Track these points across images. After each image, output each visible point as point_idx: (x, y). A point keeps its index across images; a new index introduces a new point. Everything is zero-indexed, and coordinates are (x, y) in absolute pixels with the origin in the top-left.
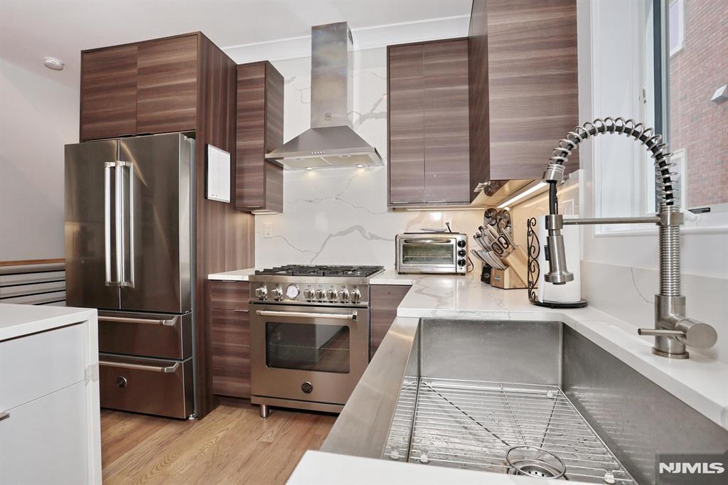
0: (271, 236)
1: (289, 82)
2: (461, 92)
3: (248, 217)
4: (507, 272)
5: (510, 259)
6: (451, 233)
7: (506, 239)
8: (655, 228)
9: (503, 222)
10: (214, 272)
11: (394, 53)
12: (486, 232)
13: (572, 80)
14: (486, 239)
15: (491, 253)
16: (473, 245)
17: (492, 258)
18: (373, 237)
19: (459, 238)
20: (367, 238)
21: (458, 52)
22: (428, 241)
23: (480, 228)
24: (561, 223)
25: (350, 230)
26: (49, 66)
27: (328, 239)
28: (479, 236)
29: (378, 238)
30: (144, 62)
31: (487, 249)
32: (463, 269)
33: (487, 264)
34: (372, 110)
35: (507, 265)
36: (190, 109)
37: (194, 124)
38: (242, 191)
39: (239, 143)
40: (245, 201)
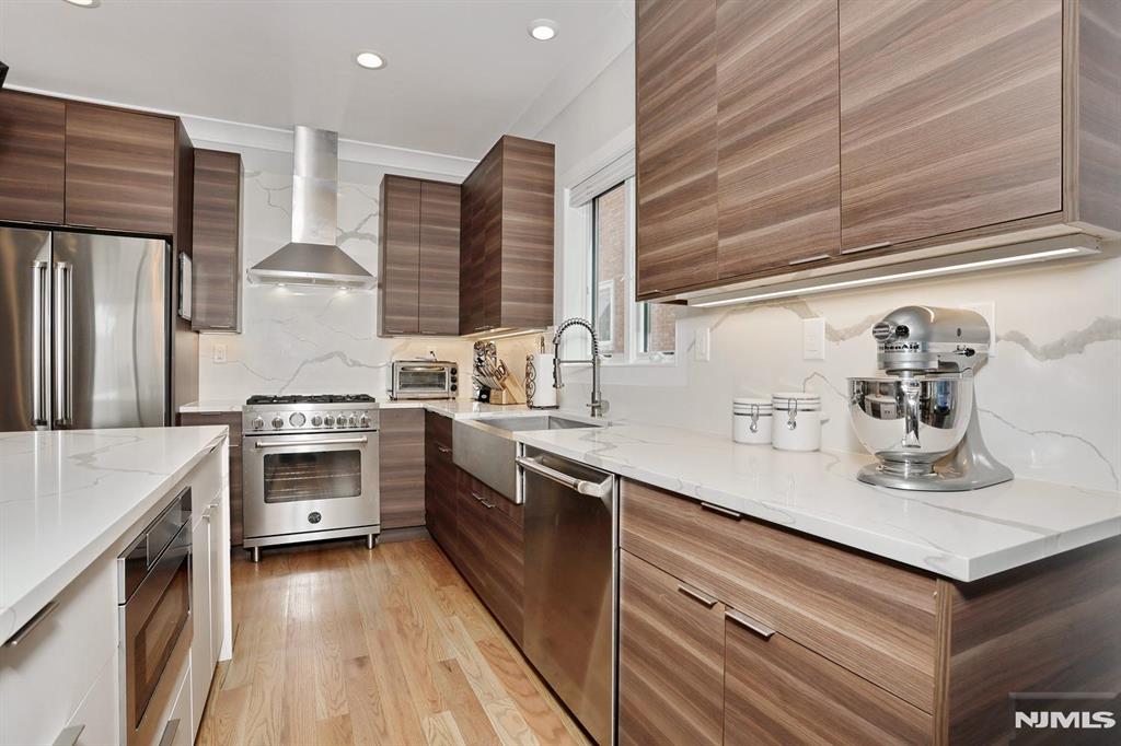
0: (224, 360)
2: (454, 234)
3: (195, 335)
4: (504, 393)
5: (507, 382)
6: (441, 362)
7: (504, 368)
8: (591, 364)
11: (391, 183)
12: (491, 361)
13: (550, 266)
14: (489, 368)
18: (355, 364)
19: (450, 367)
20: (348, 365)
21: (452, 196)
22: (420, 369)
24: (560, 362)
25: (330, 356)
27: (302, 365)
28: (478, 366)
29: (360, 365)
30: (75, 128)
31: (491, 375)
32: (454, 394)
33: (485, 386)
34: (357, 229)
35: (504, 387)
36: (163, 208)
37: (169, 228)
38: (201, 306)
39: (195, 247)
40: (200, 319)
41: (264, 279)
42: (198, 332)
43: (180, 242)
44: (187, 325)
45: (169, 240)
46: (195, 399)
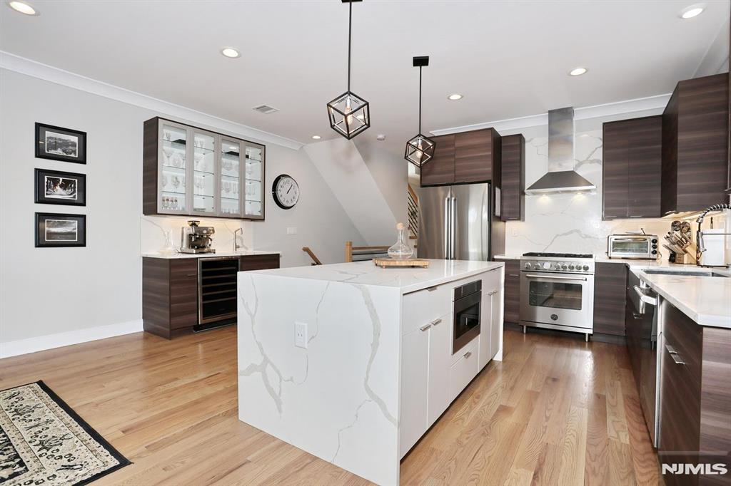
0: (516, 235)
1: (529, 141)
2: (657, 149)
3: (503, 223)
4: (686, 256)
5: (688, 249)
6: (645, 235)
7: (685, 239)
9: (685, 229)
10: (497, 254)
11: (607, 127)
12: (674, 235)
14: (673, 238)
15: (676, 246)
16: (662, 242)
17: (677, 248)
18: (587, 236)
19: (652, 238)
20: (583, 237)
22: (628, 239)
23: (669, 233)
25: (570, 233)
26: (379, 139)
27: (556, 237)
28: (668, 237)
29: (591, 237)
31: (674, 244)
32: (655, 256)
33: (673, 252)
34: (588, 158)
35: (686, 252)
36: (487, 169)
37: (490, 177)
38: (505, 209)
39: (503, 182)
40: (506, 215)
41: (534, 194)
42: (505, 222)
43: (495, 182)
44: (500, 219)
45: (489, 182)
46: (503, 253)
